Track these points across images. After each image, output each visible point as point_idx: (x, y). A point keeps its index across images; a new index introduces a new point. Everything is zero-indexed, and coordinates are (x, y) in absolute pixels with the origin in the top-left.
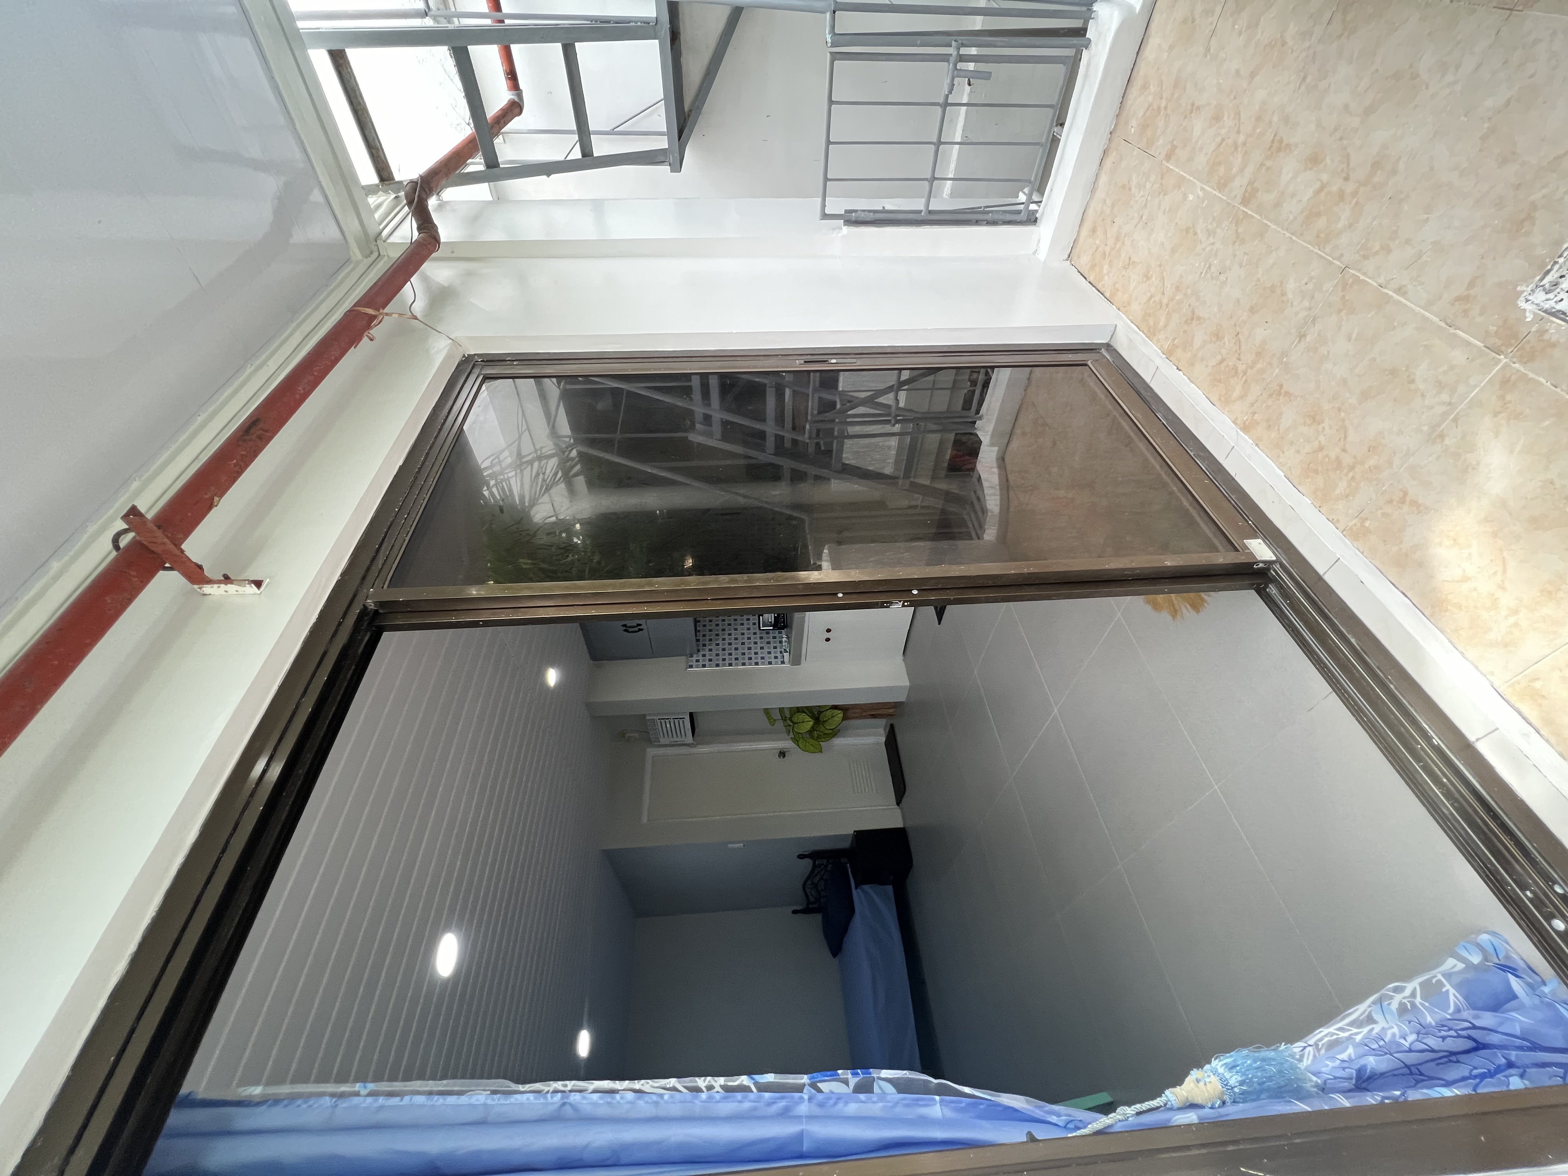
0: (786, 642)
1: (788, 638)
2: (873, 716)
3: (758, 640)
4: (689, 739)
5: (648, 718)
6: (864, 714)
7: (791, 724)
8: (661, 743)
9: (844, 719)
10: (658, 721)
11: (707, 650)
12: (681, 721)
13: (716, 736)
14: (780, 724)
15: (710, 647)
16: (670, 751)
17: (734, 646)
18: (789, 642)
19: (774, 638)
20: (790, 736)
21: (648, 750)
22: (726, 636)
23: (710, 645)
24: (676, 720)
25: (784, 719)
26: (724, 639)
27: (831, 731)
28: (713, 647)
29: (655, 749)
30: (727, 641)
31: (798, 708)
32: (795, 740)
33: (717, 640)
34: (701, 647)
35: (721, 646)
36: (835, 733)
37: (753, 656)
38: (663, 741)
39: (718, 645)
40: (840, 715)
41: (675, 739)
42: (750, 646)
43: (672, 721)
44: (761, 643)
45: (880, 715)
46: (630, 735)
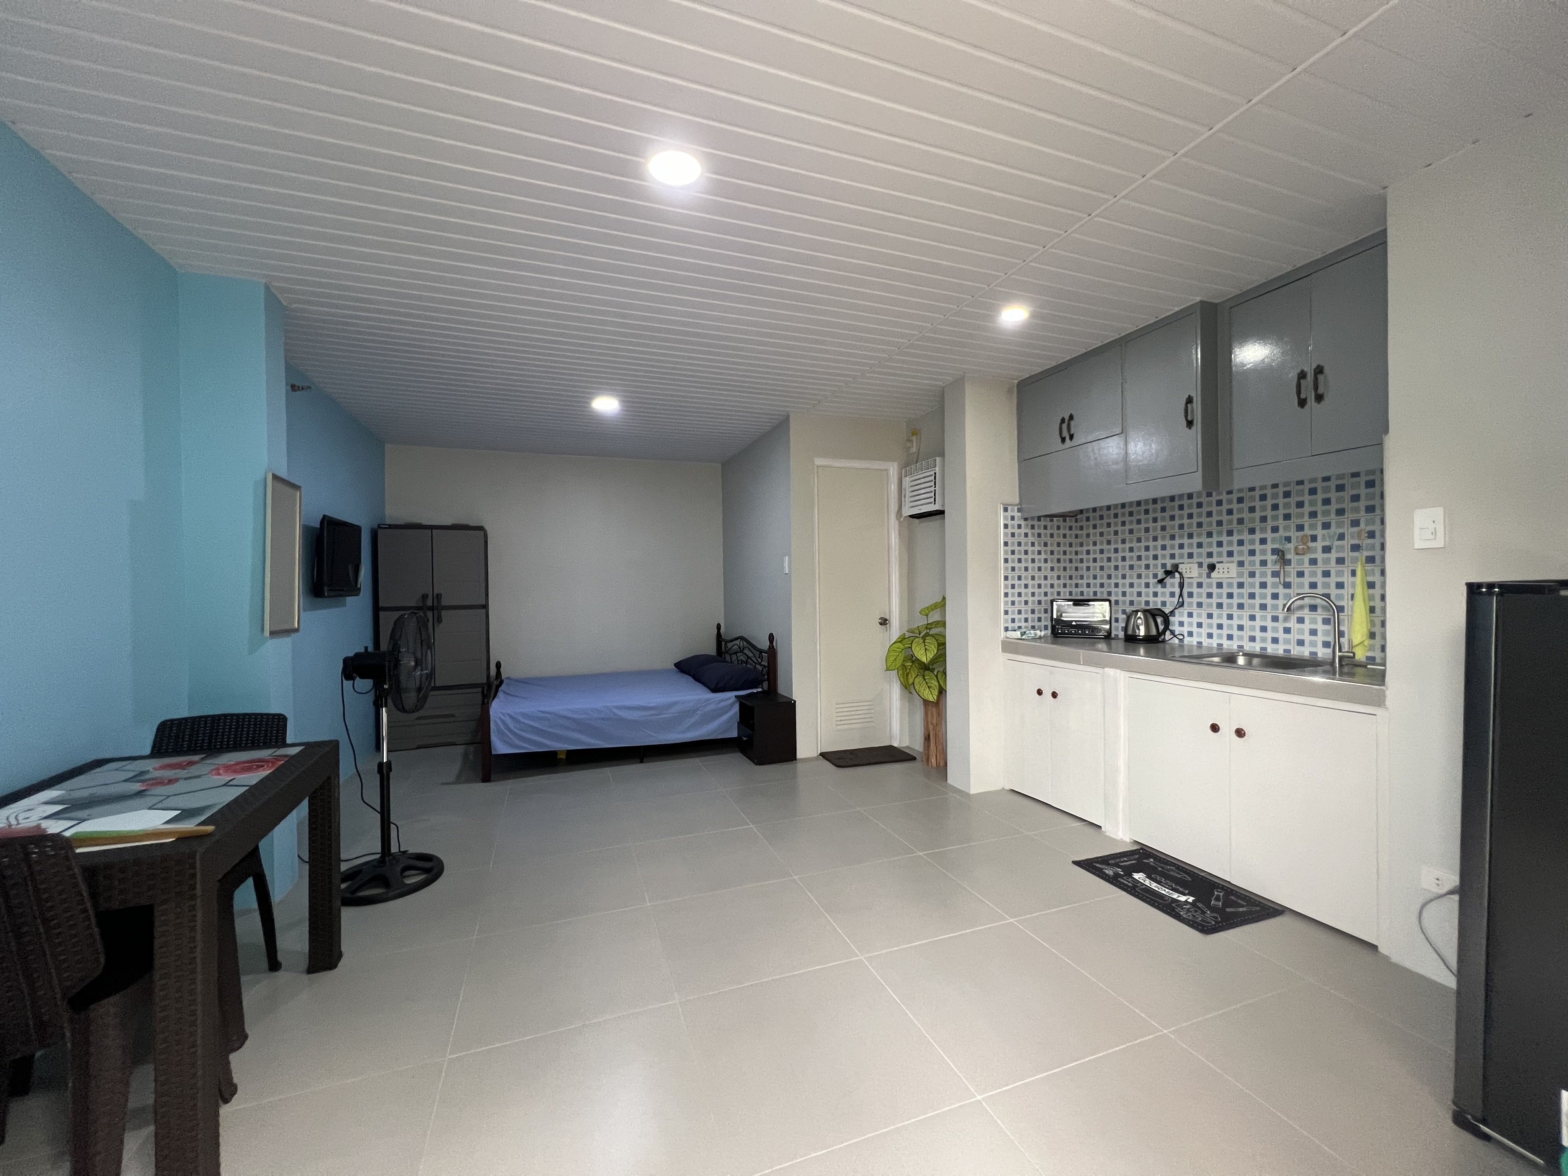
0: (1036, 635)
1: (1040, 637)
2: (927, 738)
3: (1036, 598)
4: (908, 511)
5: (938, 459)
6: (931, 727)
7: (921, 635)
8: (904, 480)
9: (926, 702)
10: (933, 473)
11: (1027, 531)
12: (932, 500)
13: (909, 545)
14: (922, 622)
15: (1030, 535)
16: (893, 488)
17: (1030, 565)
18: (1034, 639)
19: (1040, 620)
20: (906, 633)
21: (896, 464)
22: (1043, 556)
23: (1033, 534)
24: (933, 494)
25: (928, 626)
26: (1039, 553)
27: (911, 681)
28: (1030, 539)
29: (896, 473)
30: (1037, 557)
31: (944, 644)
32: (902, 639)
33: (1039, 545)
34: (1030, 523)
35: (1030, 549)
36: (907, 687)
37: (1016, 591)
38: (907, 481)
39: (1033, 544)
40: (932, 697)
41: (908, 494)
42: (1030, 586)
43: (933, 489)
44: (1033, 602)
45: (929, 746)
46: (915, 441)
